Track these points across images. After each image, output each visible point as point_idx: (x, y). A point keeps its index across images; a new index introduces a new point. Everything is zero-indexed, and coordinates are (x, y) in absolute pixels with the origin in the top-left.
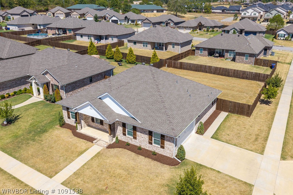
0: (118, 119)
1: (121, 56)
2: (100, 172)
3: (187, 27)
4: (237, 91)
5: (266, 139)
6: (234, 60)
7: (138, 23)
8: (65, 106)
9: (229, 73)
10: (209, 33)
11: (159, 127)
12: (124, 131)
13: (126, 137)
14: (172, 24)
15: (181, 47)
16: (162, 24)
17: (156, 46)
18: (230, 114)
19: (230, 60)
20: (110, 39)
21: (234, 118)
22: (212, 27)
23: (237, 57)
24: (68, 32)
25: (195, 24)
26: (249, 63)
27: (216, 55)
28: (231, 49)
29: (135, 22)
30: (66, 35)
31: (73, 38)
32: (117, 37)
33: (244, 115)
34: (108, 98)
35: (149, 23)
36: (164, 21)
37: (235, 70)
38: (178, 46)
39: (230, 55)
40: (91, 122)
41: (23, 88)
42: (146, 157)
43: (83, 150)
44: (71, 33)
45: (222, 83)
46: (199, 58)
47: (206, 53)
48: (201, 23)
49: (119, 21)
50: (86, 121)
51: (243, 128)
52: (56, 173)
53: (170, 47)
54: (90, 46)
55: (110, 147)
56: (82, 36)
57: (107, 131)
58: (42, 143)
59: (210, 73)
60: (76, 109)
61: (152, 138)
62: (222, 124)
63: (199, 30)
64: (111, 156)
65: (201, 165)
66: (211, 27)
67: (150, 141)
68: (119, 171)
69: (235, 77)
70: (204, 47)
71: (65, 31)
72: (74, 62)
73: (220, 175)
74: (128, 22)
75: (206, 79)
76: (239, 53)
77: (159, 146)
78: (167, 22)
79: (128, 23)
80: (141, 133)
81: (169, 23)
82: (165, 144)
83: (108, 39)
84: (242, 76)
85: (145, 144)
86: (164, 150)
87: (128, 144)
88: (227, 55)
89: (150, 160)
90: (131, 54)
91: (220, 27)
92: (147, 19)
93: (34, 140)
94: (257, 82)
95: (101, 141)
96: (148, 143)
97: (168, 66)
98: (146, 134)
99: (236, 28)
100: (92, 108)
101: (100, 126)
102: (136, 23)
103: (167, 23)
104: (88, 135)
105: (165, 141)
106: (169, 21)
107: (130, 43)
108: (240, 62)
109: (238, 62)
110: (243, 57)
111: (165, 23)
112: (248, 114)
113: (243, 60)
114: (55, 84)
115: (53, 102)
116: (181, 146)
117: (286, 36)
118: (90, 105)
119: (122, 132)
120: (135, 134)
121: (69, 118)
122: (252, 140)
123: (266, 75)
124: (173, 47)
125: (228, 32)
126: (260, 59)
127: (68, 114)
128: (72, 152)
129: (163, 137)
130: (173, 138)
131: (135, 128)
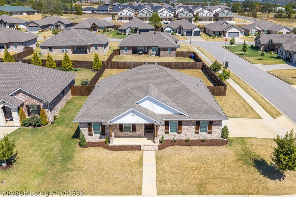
5: (252, 108)
6: (158, 54)
7: (19, 27)
9: (170, 66)
10: (106, 34)
11: (207, 115)
13: (168, 135)
14: (62, 26)
15: (105, 48)
16: (50, 27)
17: (75, 50)
19: (154, 56)
20: (12, 47)
23: (162, 52)
26: (172, 56)
27: (141, 52)
28: (153, 46)
29: (15, 26)
32: (22, 44)
33: (221, 96)
34: (147, 101)
35: (35, 27)
36: (52, 23)
37: (176, 63)
38: (102, 48)
39: (153, 51)
40: (119, 132)
42: (199, 146)
47: (131, 51)
48: (95, 24)
51: (231, 105)
57: (141, 136)
58: (85, 169)
60: (111, 121)
61: (199, 127)
63: (94, 31)
66: (106, 27)
67: (197, 131)
68: (194, 164)
70: (128, 46)
72: (38, 75)
74: (5, 27)
76: (163, 48)
77: (206, 133)
80: (187, 126)
81: (59, 26)
82: (213, 128)
83: (10, 47)
84: (183, 67)
85: (191, 135)
86: (211, 134)
88: (151, 51)
89: (205, 146)
90: (67, 60)
91: (112, 27)
92: (32, 22)
93: (70, 170)
94: (195, 70)
95: (146, 146)
96: (194, 133)
97: (111, 68)
98: (193, 125)
99: (131, 27)
100: (135, 115)
101: (132, 133)
102: (17, 27)
103: (56, 26)
104: (127, 145)
105: (213, 126)
106: (59, 24)
107: (44, 49)
108: (165, 56)
109: (163, 57)
110: (166, 52)
111: (55, 26)
112: (224, 94)
113: (166, 54)
114: (34, 103)
115: (39, 126)
116: (225, 127)
117: (172, 32)
118: (133, 112)
119: (164, 131)
120: (180, 129)
121: (90, 134)
122: (246, 111)
123: (201, 63)
124: (96, 49)
125: (125, 31)
126: (181, 52)
127: (90, 131)
128: (131, 165)
129: (211, 123)
130: (221, 121)
131: (180, 123)
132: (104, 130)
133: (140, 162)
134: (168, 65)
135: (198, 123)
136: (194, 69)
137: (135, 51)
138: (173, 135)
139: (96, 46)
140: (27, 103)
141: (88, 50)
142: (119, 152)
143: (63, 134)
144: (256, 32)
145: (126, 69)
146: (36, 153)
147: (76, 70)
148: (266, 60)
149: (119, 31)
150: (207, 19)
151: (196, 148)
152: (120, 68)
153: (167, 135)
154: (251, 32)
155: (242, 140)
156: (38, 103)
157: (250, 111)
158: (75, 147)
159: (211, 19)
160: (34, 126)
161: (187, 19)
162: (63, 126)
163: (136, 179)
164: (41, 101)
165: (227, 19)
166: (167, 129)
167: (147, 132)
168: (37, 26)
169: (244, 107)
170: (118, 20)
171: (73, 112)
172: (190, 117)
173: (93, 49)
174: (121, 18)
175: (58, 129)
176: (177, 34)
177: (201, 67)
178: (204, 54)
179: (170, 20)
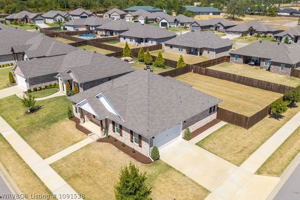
0: (108, 117)
1: (151, 59)
2: (82, 160)
3: (236, 32)
4: (251, 102)
5: (251, 153)
6: (269, 69)
9: (253, 83)
10: (259, 39)
12: (114, 128)
13: (115, 133)
14: (221, 28)
15: (216, 53)
16: (211, 28)
17: (192, 51)
18: (229, 124)
19: (265, 69)
20: (150, 42)
21: (230, 129)
22: (265, 32)
23: (272, 67)
24: (114, 33)
25: (246, 29)
26: (285, 74)
27: (252, 63)
28: (267, 58)
29: (184, 25)
30: (112, 36)
31: (117, 40)
32: (156, 40)
33: (242, 127)
34: (103, 98)
36: (214, 24)
38: (213, 52)
39: (266, 64)
40: (93, 118)
41: (53, 83)
43: (78, 140)
44: (117, 34)
45: (241, 93)
46: (233, 66)
47: (241, 60)
48: (252, 28)
49: (168, 23)
50: (89, 116)
51: (234, 139)
52: (49, 156)
53: (205, 52)
54: (125, 49)
55: (100, 140)
56: (125, 38)
58: (50, 131)
59: (234, 82)
61: (133, 137)
62: (214, 133)
63: (250, 35)
64: (97, 149)
65: (171, 167)
66: (263, 32)
67: (132, 140)
69: (259, 88)
70: (239, 54)
71: (112, 32)
73: (184, 178)
75: (227, 87)
76: (275, 62)
77: (138, 145)
78: (216, 26)
79: (177, 26)
80: (125, 131)
81: (219, 27)
82: (142, 143)
83: (148, 42)
84: (267, 88)
85: (128, 142)
86: (141, 148)
87: (116, 140)
88: (263, 64)
89: (128, 156)
90: (160, 57)
91: (274, 33)
92: (195, 22)
93: (44, 128)
95: (95, 135)
96: (130, 141)
98: (129, 133)
99: (290, 34)
104: (87, 129)
105: (142, 141)
106: (219, 25)
107: (167, 47)
109: (272, 73)
110: (278, 67)
111: (215, 27)
112: (246, 126)
113: (278, 70)
114: (76, 82)
116: (156, 147)
118: (87, 102)
119: (112, 128)
120: (121, 131)
122: (236, 151)
124: (208, 53)
125: (281, 38)
126: (297, 70)
128: (69, 141)
129: (140, 137)
131: (121, 127)
133: (76, 142)
134: (250, 82)
137: (247, 60)
139: (209, 50)
141: (199, 53)
146: (48, 112)
149: (275, 38)
152: (202, 74)
157: (244, 153)
163: (57, 150)
168: (198, 26)
169: (244, 147)
172: (124, 123)
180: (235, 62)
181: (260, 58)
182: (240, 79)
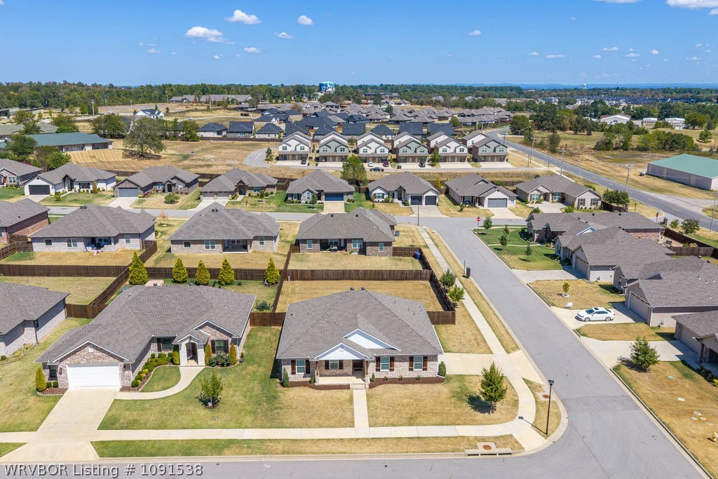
1: (208, 274)
2: (390, 408)
3: (219, 192)
5: (485, 341)
6: (363, 251)
7: (97, 187)
8: (288, 360)
10: (263, 200)
11: (421, 350)
13: (380, 372)
14: (181, 186)
15: (274, 243)
16: (157, 187)
17: (226, 244)
18: (435, 325)
19: (357, 253)
20: (122, 241)
22: (263, 187)
23: (368, 248)
25: (233, 186)
26: (387, 255)
27: (334, 248)
28: (356, 238)
29: (91, 186)
31: (23, 248)
32: (139, 236)
33: (450, 324)
34: (356, 335)
35: (132, 188)
36: (162, 181)
38: (270, 241)
39: (355, 246)
40: (324, 370)
42: (413, 384)
43: (349, 398)
44: (1, 235)
47: (318, 246)
48: (243, 183)
49: (51, 186)
51: (459, 337)
52: (352, 422)
55: (371, 386)
56: (49, 243)
57: (349, 375)
58: (294, 407)
60: (318, 357)
61: (412, 364)
63: (240, 194)
64: (383, 393)
67: (411, 367)
68: (406, 401)
70: (314, 238)
74: (71, 188)
76: (371, 242)
77: (421, 370)
80: (400, 362)
81: (174, 185)
82: (428, 365)
85: (404, 373)
86: (426, 371)
87: (386, 379)
88: (350, 246)
89: (420, 385)
90: (227, 268)
92: (127, 180)
93: (279, 408)
94: (420, 281)
95: (355, 385)
96: (408, 370)
98: (406, 361)
99: (311, 189)
100: (344, 350)
101: (338, 371)
102: (94, 188)
103: (168, 185)
105: (428, 362)
106: (174, 181)
107: (177, 245)
108: (373, 255)
109: (370, 256)
110: (376, 248)
111: (166, 186)
112: (453, 322)
113: (376, 251)
114: (221, 338)
115: (228, 365)
116: (442, 362)
117: (385, 197)
118: (342, 346)
119: (375, 368)
120: (392, 365)
121: (293, 373)
122: (476, 345)
123: (428, 271)
124: (262, 243)
125: (299, 196)
126: (399, 248)
127: (293, 369)
128: (340, 403)
129: (425, 359)
130: (437, 356)
131: (392, 359)
132: (309, 367)
133: (351, 400)
135: (411, 359)
136: (418, 280)
137: (325, 245)
138: (384, 373)
139: (261, 239)
140: (213, 338)
141: (249, 246)
142: (327, 391)
143: (259, 374)
144: (540, 196)
145: (315, 280)
146: (237, 394)
147: (239, 284)
148: (535, 260)
149: (288, 196)
150: (456, 158)
151: (410, 386)
152: (305, 279)
153: (378, 372)
154: (531, 196)
155: (461, 378)
156: (225, 337)
157: (482, 344)
158: (276, 387)
159: (465, 159)
160: (222, 365)
161: (417, 159)
162: (256, 366)
163: (348, 415)
164: (230, 335)
165: (496, 159)
166: (378, 366)
167: (356, 370)
168: (135, 187)
169: (475, 339)
170: (278, 159)
171: (260, 347)
172: (402, 352)
173: (256, 243)
174: (283, 157)
175: (251, 368)
176: (396, 200)
177: (428, 276)
178: (438, 248)
179: (382, 161)
180: (309, 251)
181: (340, 240)
182: (365, 275)
